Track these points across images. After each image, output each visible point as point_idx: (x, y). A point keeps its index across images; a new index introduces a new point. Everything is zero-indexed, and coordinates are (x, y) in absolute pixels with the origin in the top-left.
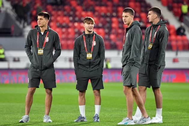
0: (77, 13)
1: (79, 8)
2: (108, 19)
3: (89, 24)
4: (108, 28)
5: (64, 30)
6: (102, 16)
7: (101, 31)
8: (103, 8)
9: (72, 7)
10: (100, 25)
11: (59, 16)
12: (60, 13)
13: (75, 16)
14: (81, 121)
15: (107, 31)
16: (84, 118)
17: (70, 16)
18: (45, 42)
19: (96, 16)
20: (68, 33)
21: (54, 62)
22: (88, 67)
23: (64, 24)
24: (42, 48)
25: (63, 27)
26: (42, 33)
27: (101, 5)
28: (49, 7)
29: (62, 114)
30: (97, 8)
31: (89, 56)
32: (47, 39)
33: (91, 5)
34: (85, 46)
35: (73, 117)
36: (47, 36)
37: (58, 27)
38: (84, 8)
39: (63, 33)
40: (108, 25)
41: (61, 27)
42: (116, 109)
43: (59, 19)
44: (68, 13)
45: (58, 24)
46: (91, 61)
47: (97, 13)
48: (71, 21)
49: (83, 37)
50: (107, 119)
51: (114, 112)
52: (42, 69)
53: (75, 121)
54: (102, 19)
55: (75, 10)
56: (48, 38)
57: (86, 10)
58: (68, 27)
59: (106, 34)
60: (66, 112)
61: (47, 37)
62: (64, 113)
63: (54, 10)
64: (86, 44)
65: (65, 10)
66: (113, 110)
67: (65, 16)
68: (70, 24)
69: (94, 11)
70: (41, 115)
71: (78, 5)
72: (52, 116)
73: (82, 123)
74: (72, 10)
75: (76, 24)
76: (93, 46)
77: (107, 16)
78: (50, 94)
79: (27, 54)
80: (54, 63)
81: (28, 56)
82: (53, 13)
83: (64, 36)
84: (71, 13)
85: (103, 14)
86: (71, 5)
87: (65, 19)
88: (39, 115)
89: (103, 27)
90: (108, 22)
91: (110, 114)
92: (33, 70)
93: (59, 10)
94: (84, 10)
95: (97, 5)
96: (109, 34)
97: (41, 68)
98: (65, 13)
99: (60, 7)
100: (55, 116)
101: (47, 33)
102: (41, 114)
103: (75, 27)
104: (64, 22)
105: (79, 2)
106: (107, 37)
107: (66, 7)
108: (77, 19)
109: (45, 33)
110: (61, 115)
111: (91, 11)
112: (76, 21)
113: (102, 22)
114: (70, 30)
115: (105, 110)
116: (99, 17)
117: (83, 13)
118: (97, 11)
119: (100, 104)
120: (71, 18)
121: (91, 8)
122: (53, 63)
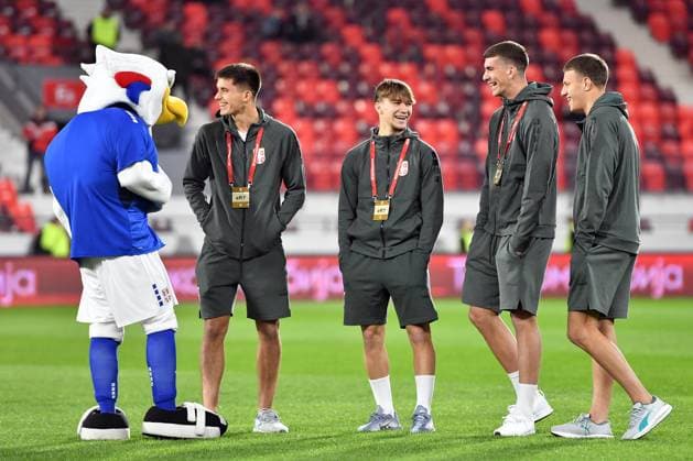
0: (365, 69)
1: (369, 51)
2: (469, 89)
3: (399, 102)
4: (468, 118)
5: (320, 125)
6: (449, 79)
7: (444, 126)
8: (452, 51)
9: (348, 50)
10: (443, 107)
11: (302, 77)
12: (305, 67)
13: (355, 79)
14: (381, 428)
15: (464, 127)
16: (389, 417)
17: (341, 77)
18: (254, 165)
19: (429, 79)
20: (335, 137)
21: (282, 230)
22: (377, 244)
23: (321, 107)
24: (245, 186)
25: (317, 116)
26: (243, 135)
27: (445, 42)
28: (270, 48)
29: (318, 405)
30: (432, 51)
31: (381, 210)
32: (260, 155)
33: (411, 42)
34: (373, 178)
35: (353, 415)
36: (257, 145)
37: (300, 115)
38: (388, 50)
39: (317, 136)
40: (468, 107)
41: (311, 114)
42: (500, 387)
43: (302, 87)
44: (335, 68)
45: (300, 106)
46: (386, 226)
47: (430, 69)
48: (343, 96)
49: (368, 145)
50: (470, 422)
51: (491, 397)
52: (245, 257)
53: (361, 428)
54: (448, 88)
55: (356, 59)
56: (263, 149)
57: (393, 58)
58: (333, 115)
59: (462, 137)
60: (331, 400)
61: (260, 147)
62: (323, 402)
63: (285, 57)
64: (376, 171)
65: (322, 59)
66: (487, 393)
67: (323, 77)
68: (342, 106)
69: (420, 62)
70: (247, 408)
71: (368, 40)
72: (283, 411)
73: (383, 433)
74: (346, 58)
75: (361, 106)
76: (396, 178)
77: (465, 79)
78: (271, 340)
79: (191, 203)
80: (283, 234)
81: (195, 210)
82: (284, 67)
83: (319, 146)
84: (345, 68)
85: (450, 70)
86: (342, 42)
87: (323, 87)
88: (238, 408)
89: (452, 116)
90: (468, 98)
91: (478, 406)
92: (211, 260)
93: (303, 58)
94: (386, 59)
95: (430, 41)
96: (471, 138)
97: (241, 254)
98: (325, 68)
99: (307, 48)
100: (294, 411)
101: (257, 133)
102: (246, 405)
103: (357, 117)
104: (320, 97)
105: (370, 31)
106: (464, 147)
107: (328, 49)
108: (363, 87)
109: (252, 134)
110: (314, 407)
111: (411, 60)
112: (360, 97)
113: (448, 99)
114: (340, 126)
115: (463, 392)
116: (440, 79)
117: (386, 68)
118: (433, 61)
119: (432, 372)
120: (344, 86)
121: (412, 50)
122: (280, 235)
